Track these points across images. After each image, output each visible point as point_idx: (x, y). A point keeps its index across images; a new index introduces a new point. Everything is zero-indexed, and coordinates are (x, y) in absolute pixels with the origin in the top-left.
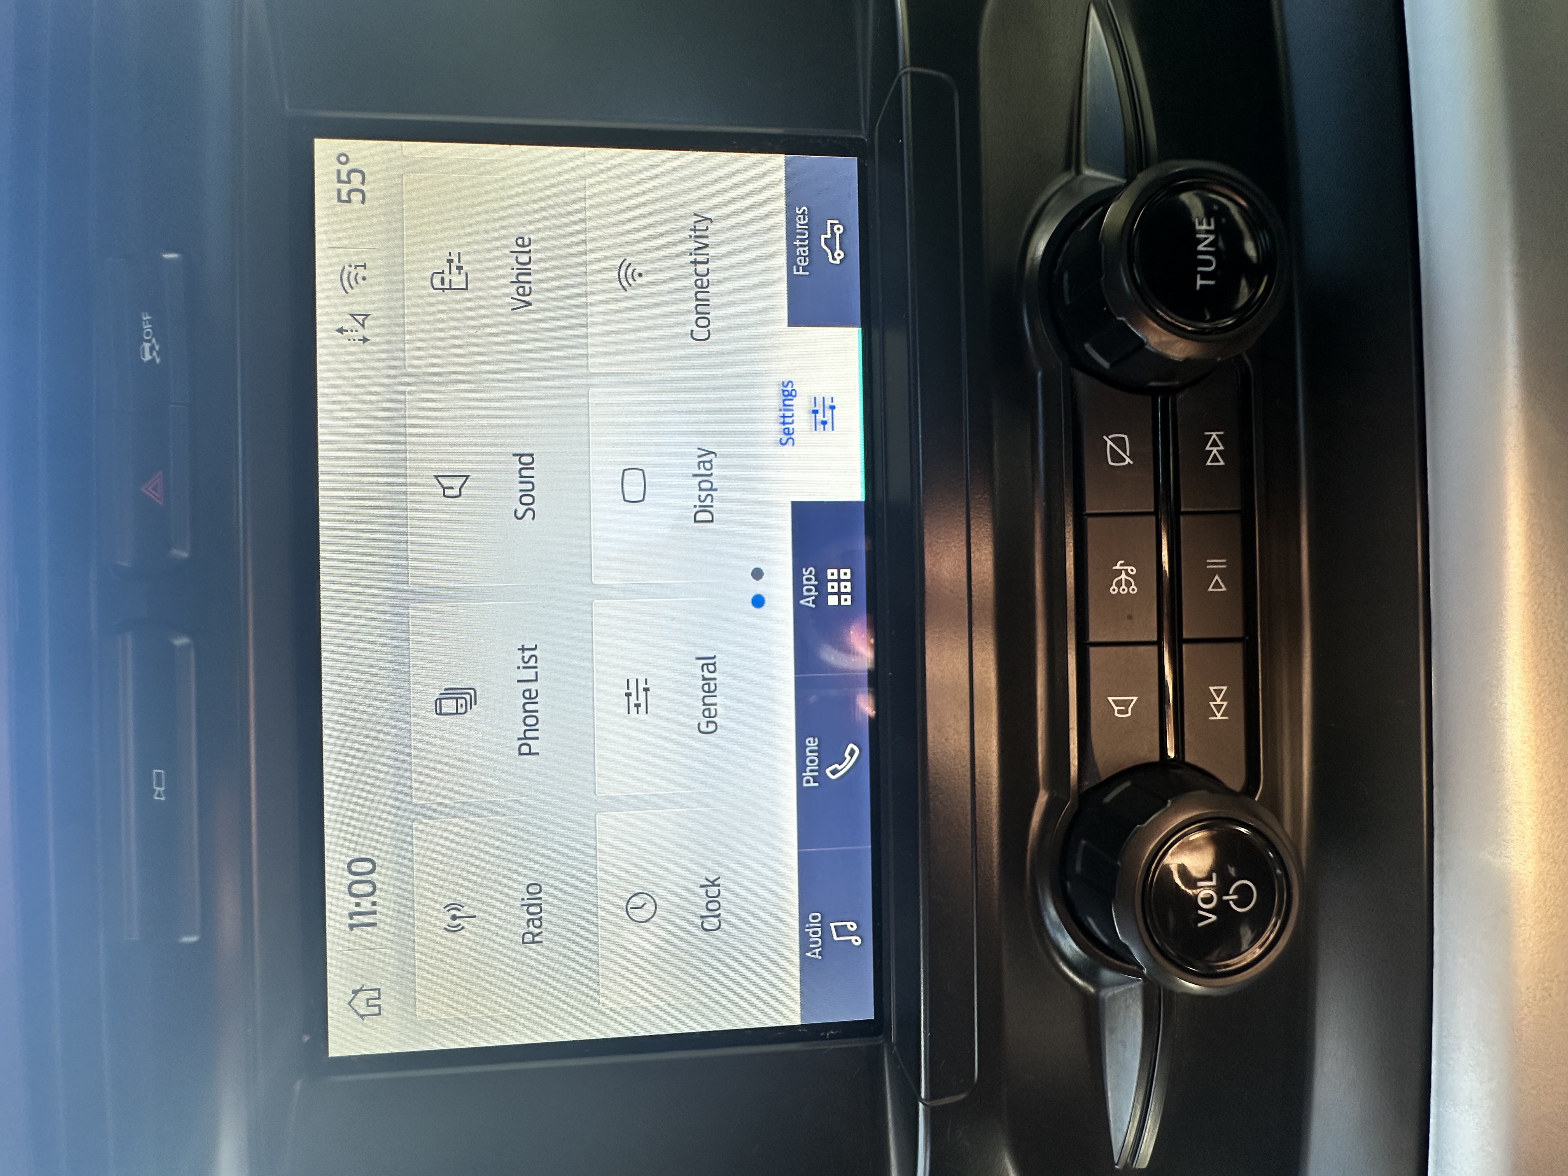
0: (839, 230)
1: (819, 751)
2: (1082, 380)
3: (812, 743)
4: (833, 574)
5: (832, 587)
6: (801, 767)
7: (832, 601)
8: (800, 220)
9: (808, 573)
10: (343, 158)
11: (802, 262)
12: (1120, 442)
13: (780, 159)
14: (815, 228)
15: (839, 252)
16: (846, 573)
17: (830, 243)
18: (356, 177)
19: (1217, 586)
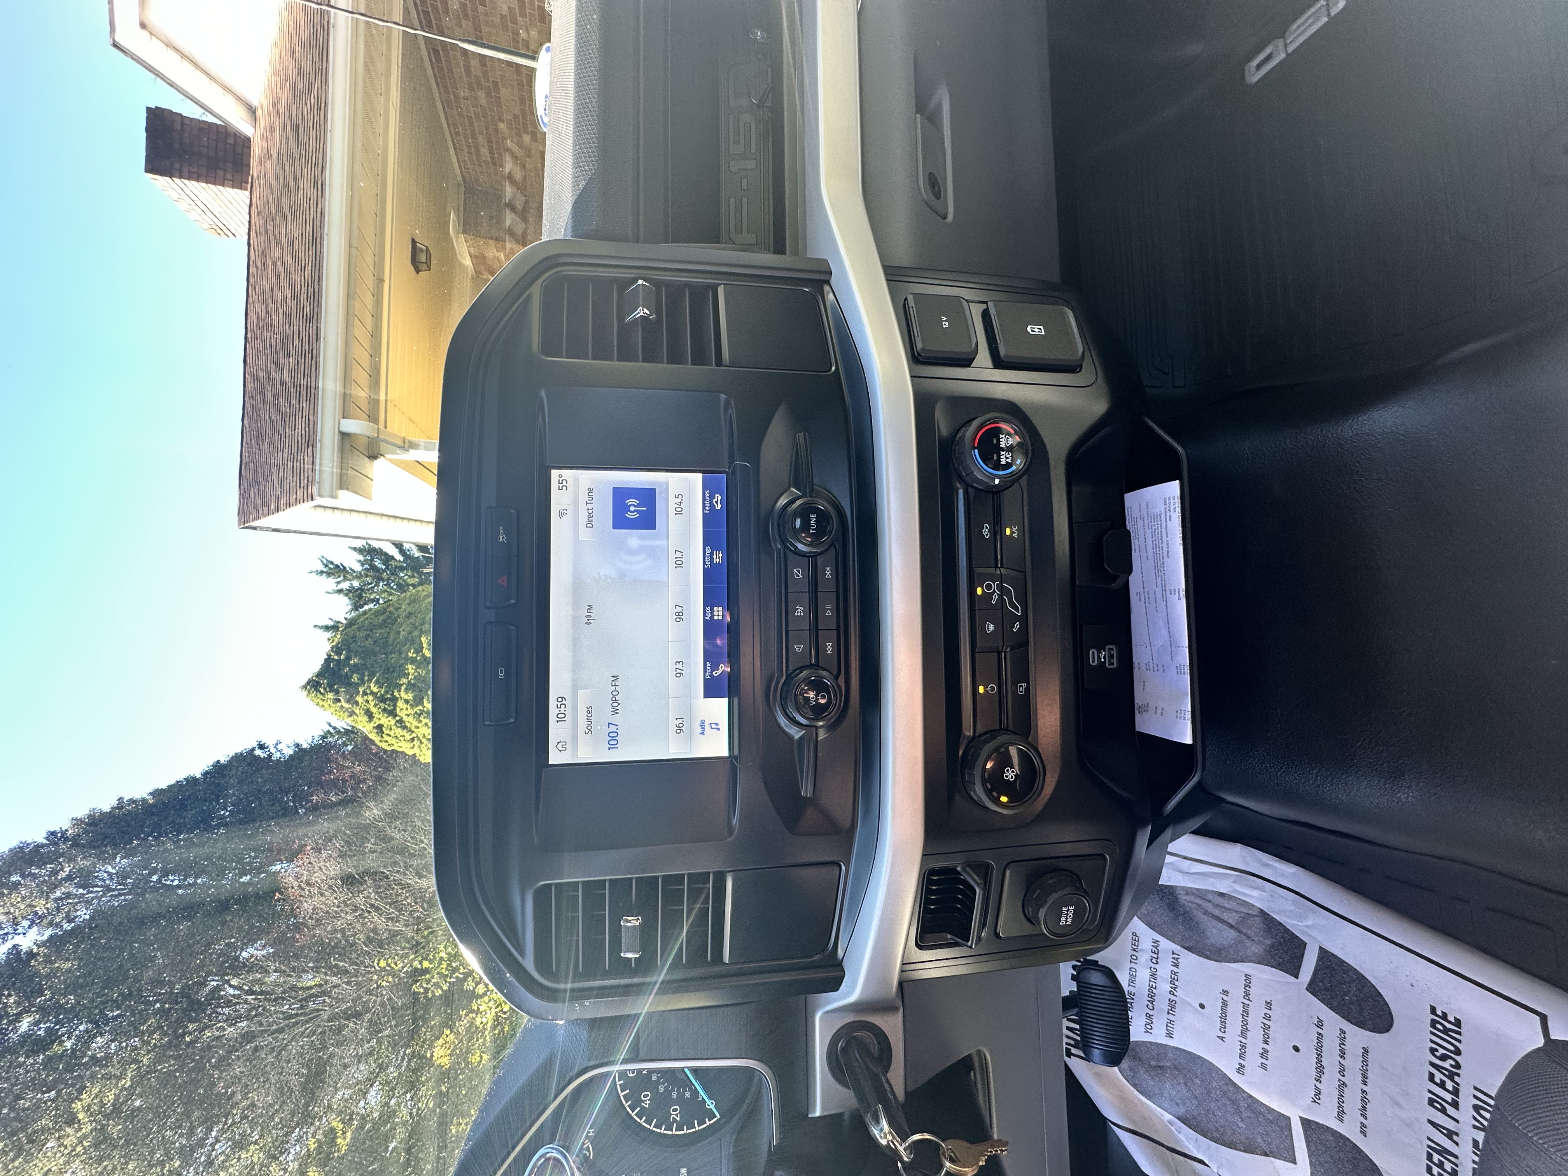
0: (720, 498)
1: (711, 666)
2: (788, 552)
3: (708, 664)
4: (716, 609)
5: (715, 613)
6: (705, 672)
7: (716, 618)
8: (707, 495)
9: (708, 608)
10: (560, 476)
11: (707, 508)
12: (798, 571)
13: (701, 475)
14: (712, 497)
15: (720, 506)
16: (721, 609)
17: (717, 502)
18: (564, 482)
19: (829, 613)
